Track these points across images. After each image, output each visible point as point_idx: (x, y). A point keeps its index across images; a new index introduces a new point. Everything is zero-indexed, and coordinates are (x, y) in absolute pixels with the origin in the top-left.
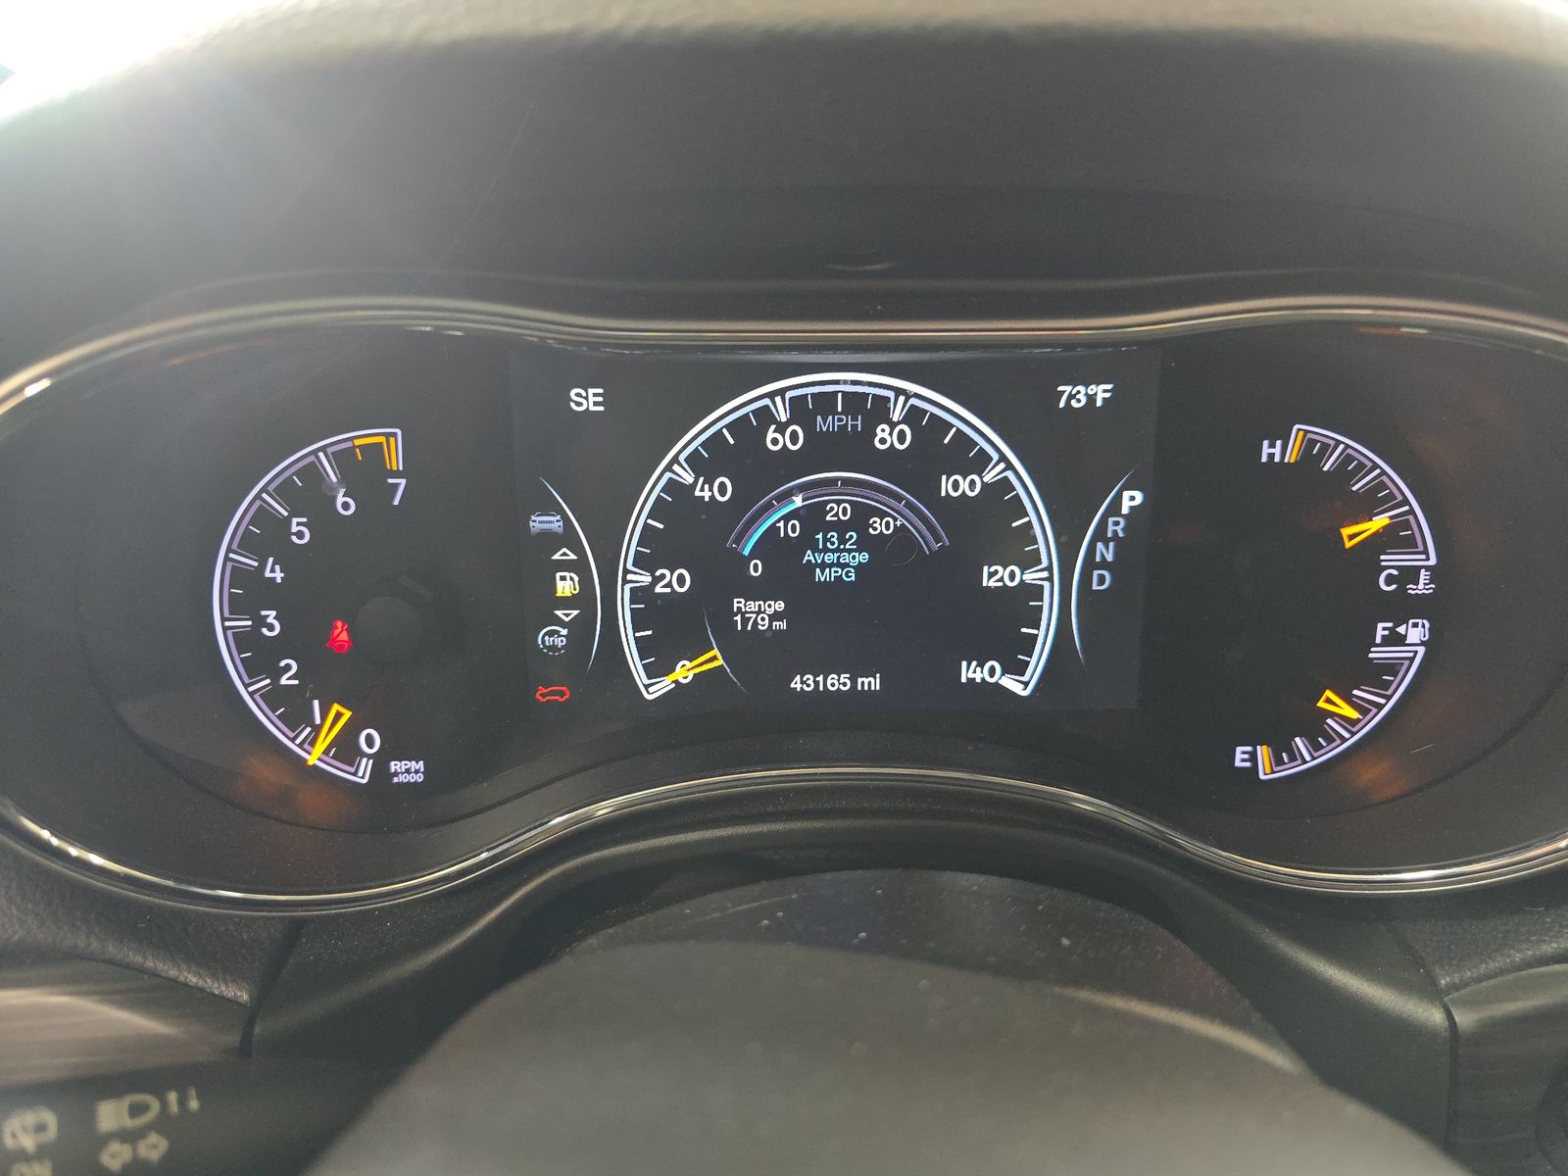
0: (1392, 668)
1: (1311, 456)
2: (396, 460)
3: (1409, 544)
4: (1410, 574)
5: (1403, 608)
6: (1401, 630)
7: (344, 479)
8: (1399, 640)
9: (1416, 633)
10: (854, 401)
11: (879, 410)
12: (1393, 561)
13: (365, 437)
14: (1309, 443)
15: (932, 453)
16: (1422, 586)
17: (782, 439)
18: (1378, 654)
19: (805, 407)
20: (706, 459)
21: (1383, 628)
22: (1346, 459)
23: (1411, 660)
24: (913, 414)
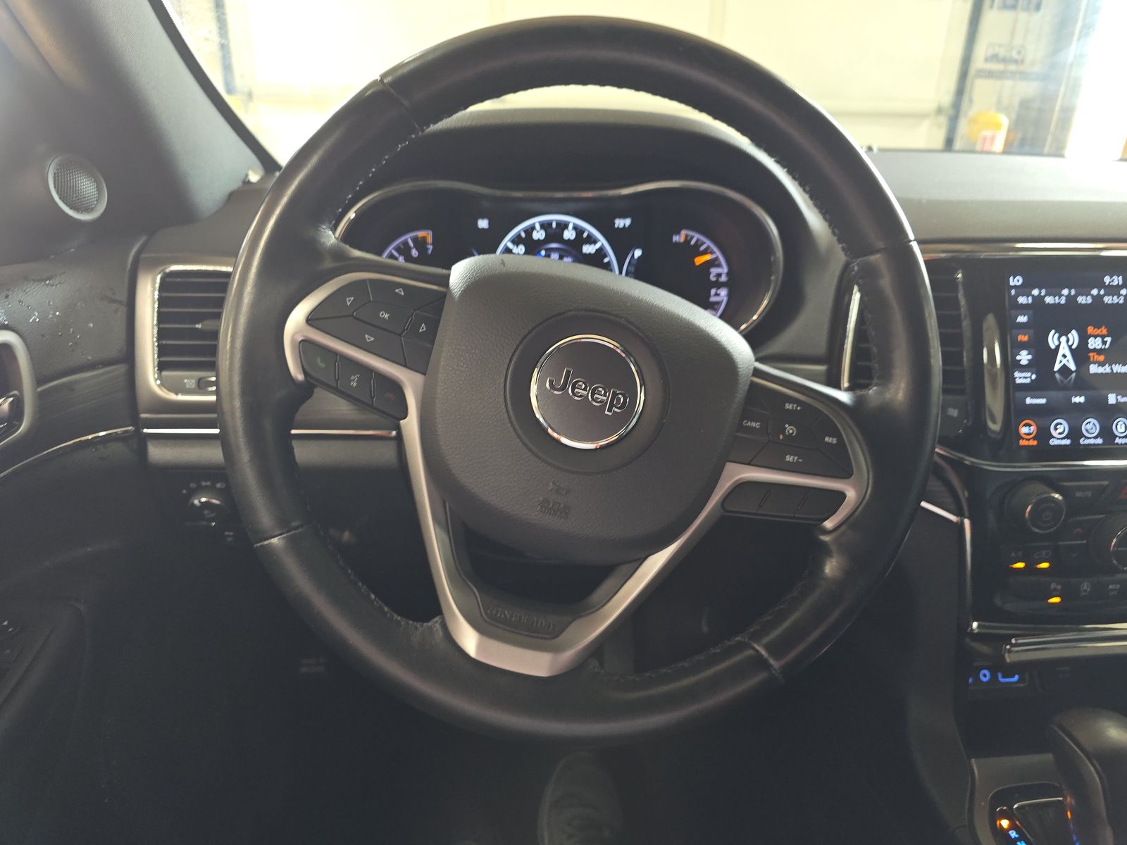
0: (719, 303)
1: (687, 240)
2: (430, 240)
3: (719, 265)
4: (719, 275)
5: (718, 285)
6: (718, 292)
7: (415, 246)
8: (717, 295)
9: (723, 292)
10: (559, 224)
11: (565, 226)
12: (714, 271)
13: (421, 234)
14: (687, 236)
15: (582, 239)
16: (724, 279)
17: (539, 235)
18: (713, 299)
19: (545, 226)
20: (517, 240)
21: (713, 291)
22: (698, 240)
23: (722, 301)
24: (576, 228)
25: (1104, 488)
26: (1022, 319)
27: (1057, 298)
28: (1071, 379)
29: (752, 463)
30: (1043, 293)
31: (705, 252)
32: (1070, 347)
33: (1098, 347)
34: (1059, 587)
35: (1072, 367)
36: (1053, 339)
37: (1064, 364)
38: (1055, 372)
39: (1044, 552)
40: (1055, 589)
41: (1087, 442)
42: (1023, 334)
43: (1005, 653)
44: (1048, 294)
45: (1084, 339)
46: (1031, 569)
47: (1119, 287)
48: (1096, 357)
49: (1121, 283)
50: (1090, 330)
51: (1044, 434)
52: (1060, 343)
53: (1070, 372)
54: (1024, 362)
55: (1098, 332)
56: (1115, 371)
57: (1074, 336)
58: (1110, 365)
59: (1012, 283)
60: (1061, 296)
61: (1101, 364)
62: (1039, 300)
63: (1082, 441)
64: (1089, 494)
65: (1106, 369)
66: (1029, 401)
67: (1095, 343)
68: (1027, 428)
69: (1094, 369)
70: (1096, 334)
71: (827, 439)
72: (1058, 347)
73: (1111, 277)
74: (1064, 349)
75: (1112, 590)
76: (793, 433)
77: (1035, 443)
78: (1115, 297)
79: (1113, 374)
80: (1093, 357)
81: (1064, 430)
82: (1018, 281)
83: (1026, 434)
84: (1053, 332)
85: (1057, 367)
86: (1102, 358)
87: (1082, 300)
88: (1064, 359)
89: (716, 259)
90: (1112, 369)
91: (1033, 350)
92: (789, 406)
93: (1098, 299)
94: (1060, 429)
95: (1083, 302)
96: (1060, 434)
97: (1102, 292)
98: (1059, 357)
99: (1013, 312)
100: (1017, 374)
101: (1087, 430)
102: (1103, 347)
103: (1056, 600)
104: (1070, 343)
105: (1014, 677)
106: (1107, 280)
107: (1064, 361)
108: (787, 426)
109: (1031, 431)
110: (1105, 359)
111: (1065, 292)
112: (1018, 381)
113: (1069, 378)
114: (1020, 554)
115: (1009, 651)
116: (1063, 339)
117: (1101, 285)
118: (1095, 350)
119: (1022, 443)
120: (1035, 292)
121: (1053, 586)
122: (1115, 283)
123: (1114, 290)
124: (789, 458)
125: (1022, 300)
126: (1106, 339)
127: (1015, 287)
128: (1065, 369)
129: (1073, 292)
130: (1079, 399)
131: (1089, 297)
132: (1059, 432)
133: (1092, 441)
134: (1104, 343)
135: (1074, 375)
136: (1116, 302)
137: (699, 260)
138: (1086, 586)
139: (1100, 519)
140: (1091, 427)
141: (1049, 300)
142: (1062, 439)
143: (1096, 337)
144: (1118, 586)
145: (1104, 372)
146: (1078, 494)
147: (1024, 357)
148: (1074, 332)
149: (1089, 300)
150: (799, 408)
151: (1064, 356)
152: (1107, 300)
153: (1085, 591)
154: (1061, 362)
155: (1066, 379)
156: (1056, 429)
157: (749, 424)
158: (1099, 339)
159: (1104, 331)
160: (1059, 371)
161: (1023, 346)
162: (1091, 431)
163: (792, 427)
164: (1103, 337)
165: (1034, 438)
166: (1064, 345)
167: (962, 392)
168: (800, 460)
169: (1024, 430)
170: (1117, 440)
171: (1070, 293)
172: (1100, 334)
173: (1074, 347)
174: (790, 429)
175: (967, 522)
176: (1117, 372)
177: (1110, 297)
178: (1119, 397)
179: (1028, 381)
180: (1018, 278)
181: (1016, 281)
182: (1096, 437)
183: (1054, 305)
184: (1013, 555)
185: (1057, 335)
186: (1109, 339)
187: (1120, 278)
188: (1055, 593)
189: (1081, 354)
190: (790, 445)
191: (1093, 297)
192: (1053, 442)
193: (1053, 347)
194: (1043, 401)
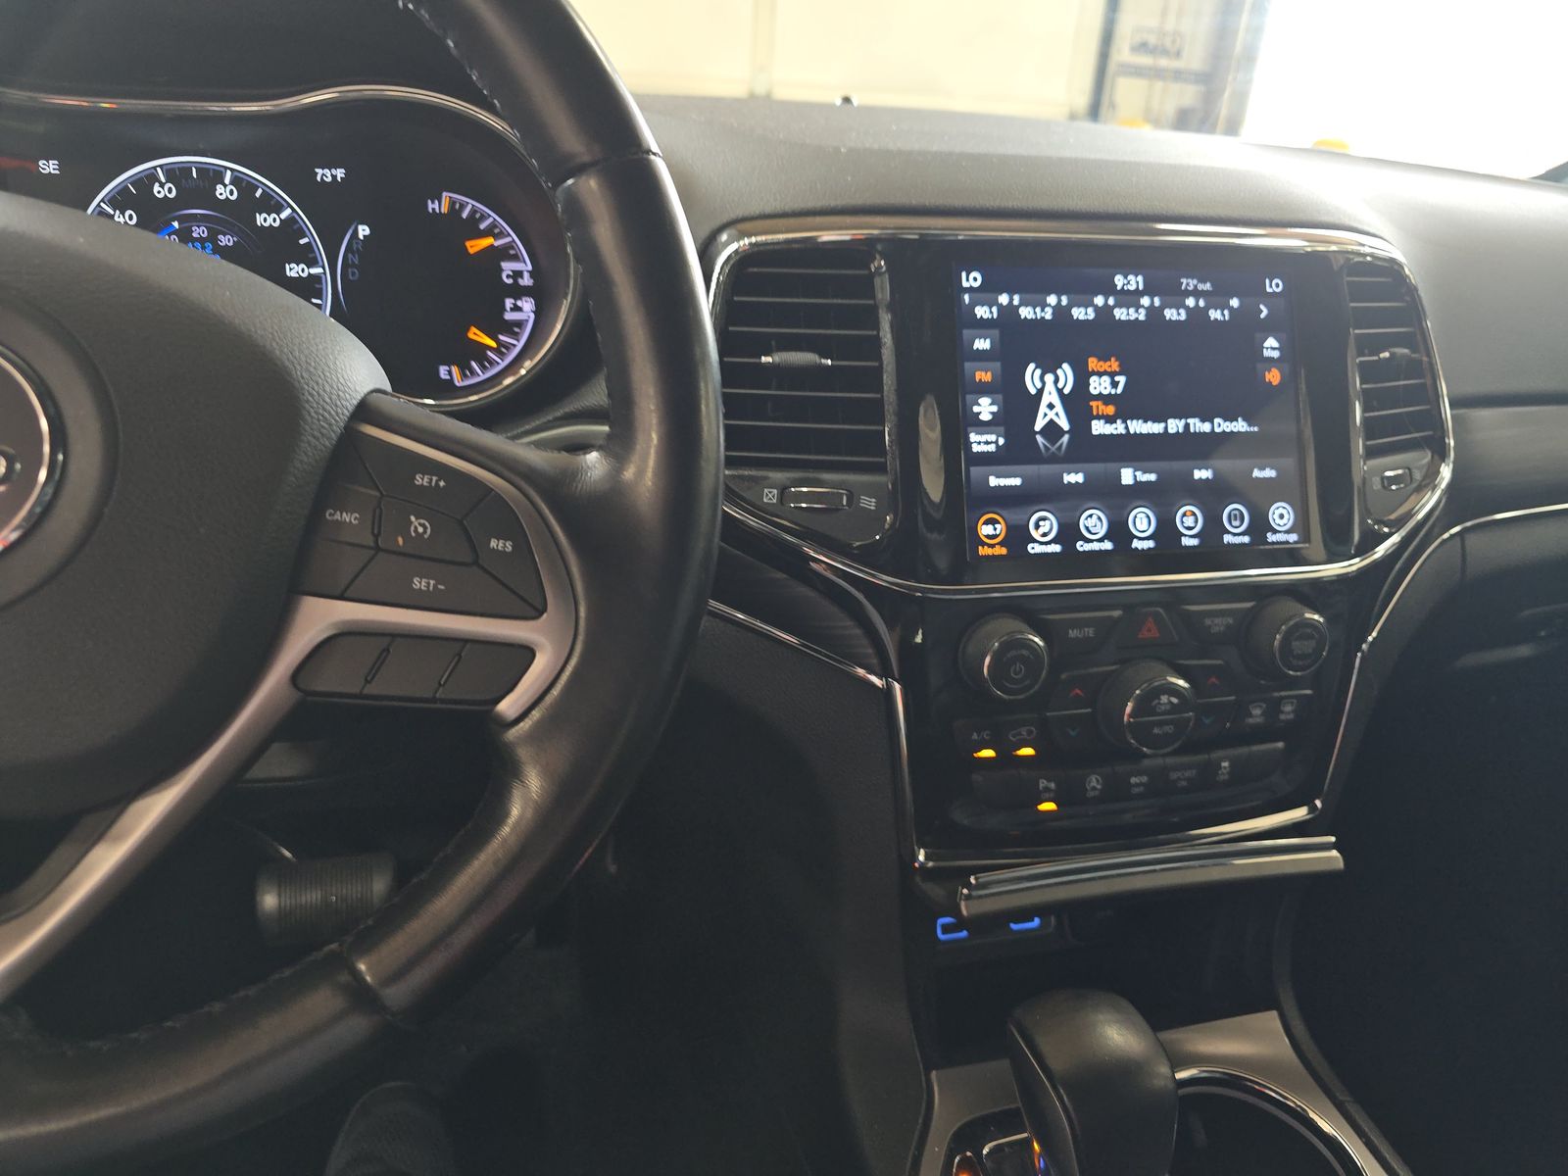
0: (520, 324)
1: (455, 210)
3: (516, 258)
4: (518, 274)
5: (518, 292)
6: (519, 303)
8: (516, 308)
9: (528, 305)
10: (203, 170)
11: (216, 174)
12: (508, 267)
14: (453, 203)
15: (250, 201)
16: (526, 281)
17: (163, 191)
18: (509, 316)
19: (175, 175)
20: (120, 201)
21: (509, 303)
22: (474, 211)
23: (527, 321)
24: (236, 181)
25: (1116, 621)
26: (982, 344)
27: (1038, 310)
28: (1061, 445)
29: (347, 594)
30: (1016, 300)
31: (489, 232)
32: (1060, 391)
33: (1105, 392)
34: (1052, 785)
35: (1064, 424)
36: (1032, 377)
37: (1051, 420)
38: (1037, 433)
39: (1024, 731)
40: (1047, 789)
41: (1088, 547)
42: (982, 370)
43: (960, 899)
44: (1022, 303)
45: (1082, 377)
46: (1006, 758)
47: (1138, 293)
48: (1103, 407)
49: (1141, 287)
50: (1093, 363)
51: (1018, 537)
52: (1044, 384)
53: (1061, 432)
54: (985, 417)
55: (1104, 366)
56: (1132, 432)
57: (1066, 374)
58: (1124, 422)
59: (965, 284)
60: (1044, 306)
61: (1110, 420)
62: (1009, 312)
63: (1081, 546)
64: (1090, 632)
65: (1119, 428)
66: (993, 481)
67: (1099, 385)
68: (990, 527)
69: (1099, 428)
70: (1102, 370)
71: (493, 543)
72: (1040, 392)
73: (1126, 277)
74: (1050, 396)
75: (1137, 785)
76: (425, 532)
77: (1004, 551)
78: (1132, 310)
79: (1128, 438)
80: (1098, 407)
81: (1051, 529)
82: (975, 279)
83: (988, 536)
84: (1032, 366)
85: (1039, 425)
86: (1110, 410)
87: (1078, 313)
88: (1051, 412)
89: (511, 246)
90: (1127, 428)
91: (1000, 397)
92: (421, 480)
93: (1105, 313)
94: (1045, 527)
95: (1082, 317)
96: (1045, 535)
97: (1111, 301)
98: (1043, 408)
99: (966, 333)
100: (973, 437)
101: (1087, 528)
102: (1113, 392)
103: (1048, 806)
104: (1060, 385)
105: (1033, 920)
106: (1119, 281)
107: (1051, 415)
108: (413, 518)
109: (998, 532)
110: (1116, 411)
111: (1052, 300)
112: (976, 448)
113: (1060, 442)
114: (986, 735)
115: (968, 897)
116: (1049, 378)
117: (1109, 289)
118: (1100, 397)
119: (983, 551)
120: (1004, 299)
121: (1043, 783)
122: (1132, 287)
123: (1129, 298)
124: (419, 584)
125: (982, 312)
126: (1117, 378)
127: (971, 290)
128: (1052, 429)
129: (1064, 301)
130: (1075, 478)
131: (1090, 310)
132: (1043, 530)
133: (1096, 546)
134: (1115, 384)
135: (1066, 438)
136: (1132, 318)
137: (476, 246)
138: (1094, 782)
139: (1113, 671)
140: (1094, 523)
141: (1026, 312)
142: (1046, 543)
143: (1100, 374)
144: (1145, 779)
145: (1115, 432)
146: (1073, 633)
147: (985, 408)
148: (1065, 366)
149: (1091, 314)
150: (442, 484)
151: (1051, 406)
152: (1120, 314)
153: (1094, 788)
154: (1046, 415)
155: (1053, 444)
156: (1037, 527)
157: (337, 516)
158: (1106, 379)
159: (1115, 365)
160: (1042, 432)
161: (984, 389)
162: (1093, 530)
163: (422, 521)
164: (1112, 375)
165: (1001, 544)
166: (1050, 386)
167: (880, 469)
168: (441, 587)
169: (986, 530)
170: (1136, 544)
171: (1060, 301)
172: (1109, 370)
173: (1067, 391)
174: (418, 525)
175: (897, 686)
176: (1135, 433)
177: (1124, 310)
178: (1138, 473)
179: (992, 448)
180: (974, 274)
181: (972, 280)
182: (1101, 540)
183: (1034, 321)
184: (975, 736)
185: (1038, 372)
186: (1122, 379)
187: (1140, 278)
188: (1047, 795)
189: (1077, 402)
190: (421, 557)
191: (1097, 309)
192: (1034, 549)
193: (1033, 391)
194: (1017, 482)
